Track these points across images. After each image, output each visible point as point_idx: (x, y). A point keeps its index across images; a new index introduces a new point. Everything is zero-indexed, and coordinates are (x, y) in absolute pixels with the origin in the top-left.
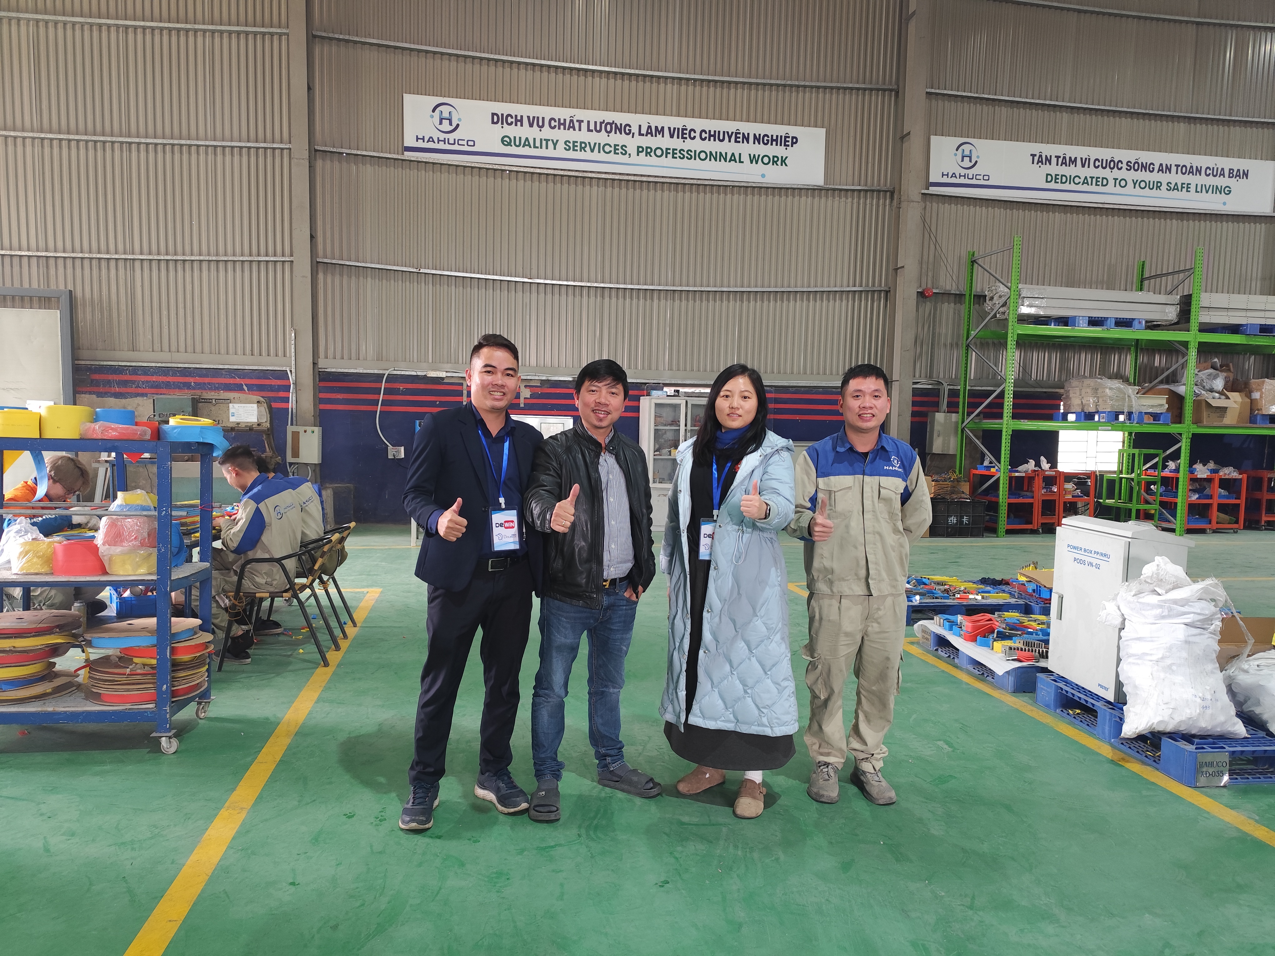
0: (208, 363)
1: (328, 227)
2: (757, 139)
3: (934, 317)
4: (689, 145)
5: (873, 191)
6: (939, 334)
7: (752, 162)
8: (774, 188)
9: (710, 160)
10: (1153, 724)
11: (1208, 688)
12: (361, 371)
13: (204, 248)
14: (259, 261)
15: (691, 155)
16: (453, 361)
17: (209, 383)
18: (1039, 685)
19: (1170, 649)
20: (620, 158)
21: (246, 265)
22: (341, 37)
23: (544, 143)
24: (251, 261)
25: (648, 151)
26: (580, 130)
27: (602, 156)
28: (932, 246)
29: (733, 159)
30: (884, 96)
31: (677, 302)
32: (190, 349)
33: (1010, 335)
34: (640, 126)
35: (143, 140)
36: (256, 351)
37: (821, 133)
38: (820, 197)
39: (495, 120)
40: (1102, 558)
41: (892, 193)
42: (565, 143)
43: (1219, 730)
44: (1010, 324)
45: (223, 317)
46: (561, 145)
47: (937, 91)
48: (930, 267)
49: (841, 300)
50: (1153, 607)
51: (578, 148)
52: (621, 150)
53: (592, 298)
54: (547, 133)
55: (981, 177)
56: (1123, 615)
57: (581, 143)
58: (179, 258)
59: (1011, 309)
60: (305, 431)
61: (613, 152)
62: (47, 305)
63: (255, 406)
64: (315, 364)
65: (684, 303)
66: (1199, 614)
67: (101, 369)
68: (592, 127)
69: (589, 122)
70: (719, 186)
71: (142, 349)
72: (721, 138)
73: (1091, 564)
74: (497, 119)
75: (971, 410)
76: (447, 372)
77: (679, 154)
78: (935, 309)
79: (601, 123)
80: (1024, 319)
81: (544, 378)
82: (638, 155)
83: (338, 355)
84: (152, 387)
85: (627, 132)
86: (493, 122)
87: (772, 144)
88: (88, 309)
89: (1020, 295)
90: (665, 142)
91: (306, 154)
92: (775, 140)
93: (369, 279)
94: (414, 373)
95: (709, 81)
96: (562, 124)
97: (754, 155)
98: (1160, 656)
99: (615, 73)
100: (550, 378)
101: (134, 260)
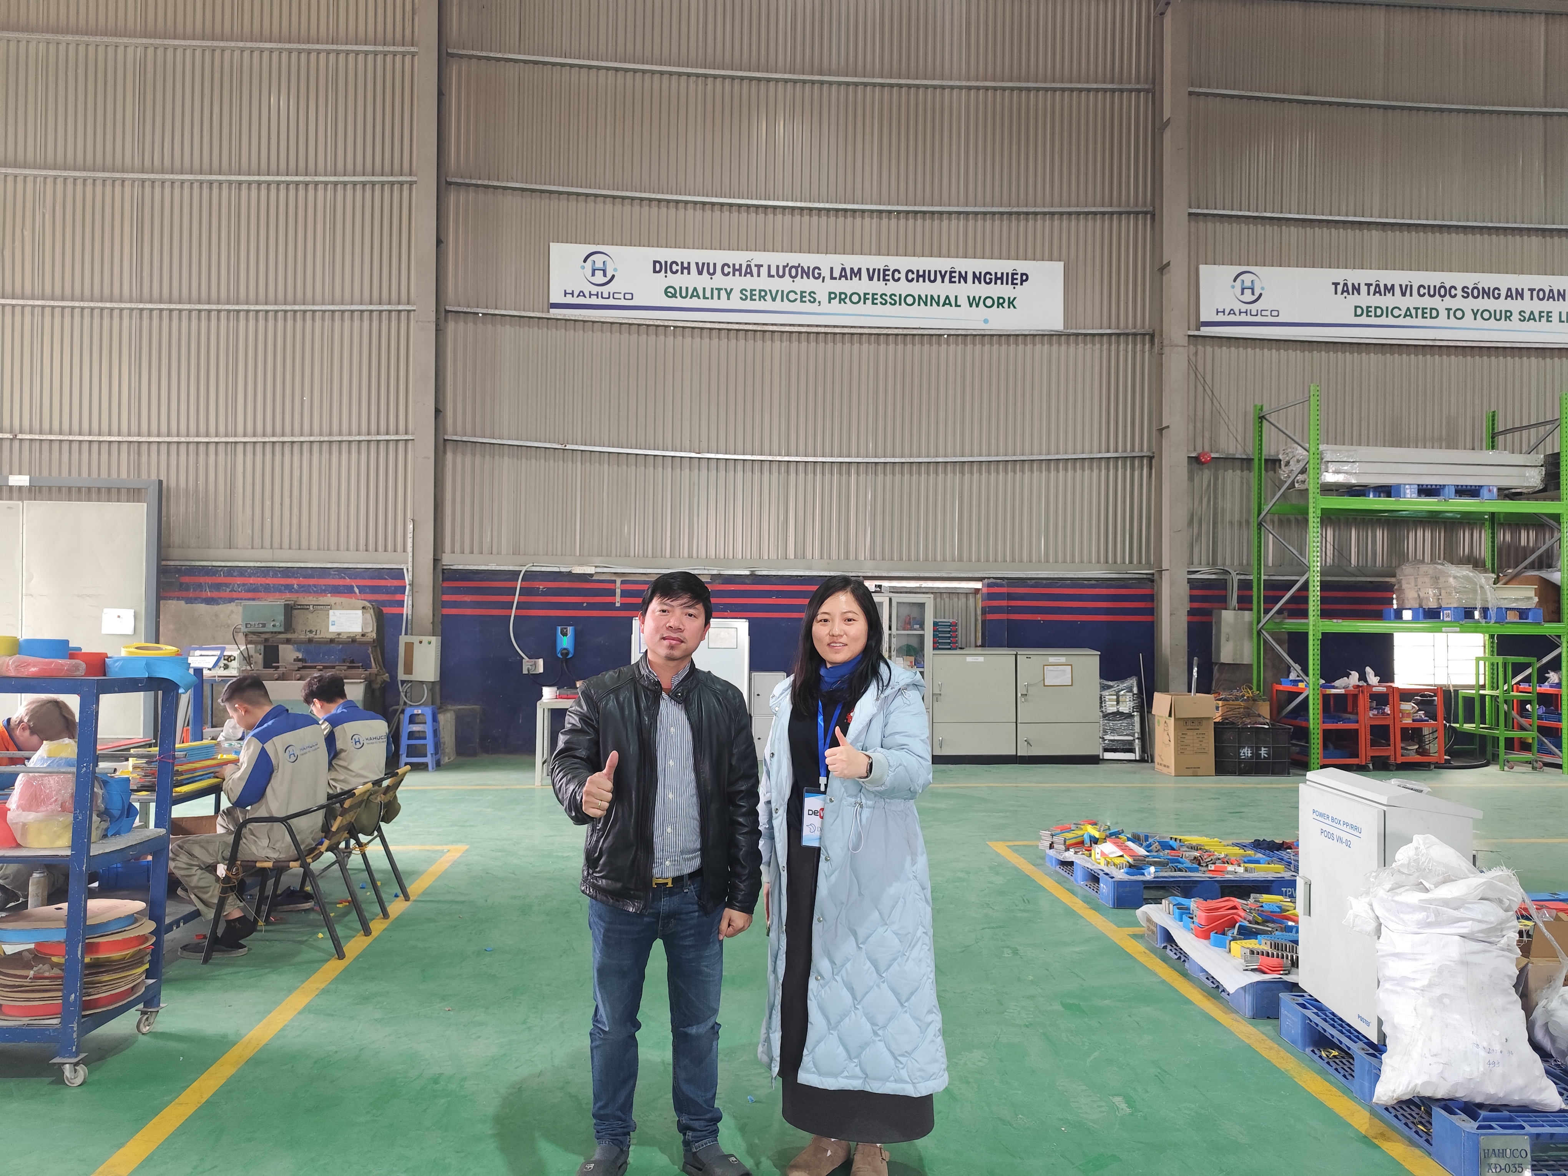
0: (315, 562)
1: (459, 398)
2: (977, 278)
3: (1215, 489)
4: (892, 288)
5: (1127, 335)
6: (1223, 509)
7: (971, 305)
8: (1000, 335)
9: (919, 305)
10: (1416, 1086)
11: (1497, 1033)
12: (493, 568)
13: (316, 428)
14: (378, 441)
15: (895, 300)
16: (604, 553)
17: (315, 586)
18: (1283, 1011)
19: (1440, 971)
20: (807, 307)
21: (364, 446)
22: (479, 182)
23: (716, 293)
24: (369, 441)
25: (842, 298)
26: (759, 276)
27: (786, 306)
28: (1208, 401)
29: (947, 302)
30: (1137, 220)
31: (880, 477)
32: (295, 545)
33: (1311, 510)
34: (832, 269)
35: (252, 307)
36: (371, 546)
37: (1058, 267)
38: (1060, 344)
39: (658, 269)
40: (1352, 831)
41: (1152, 337)
42: (741, 292)
43: (1517, 1098)
44: (1311, 495)
45: (334, 507)
46: (736, 294)
47: (1205, 211)
48: (1207, 425)
49: (1091, 469)
50: (1414, 909)
51: (757, 297)
52: (808, 298)
53: (775, 475)
54: (719, 280)
55: (1268, 313)
56: (1378, 918)
57: (760, 291)
58: (286, 439)
59: (1311, 476)
60: (421, 642)
61: (799, 300)
62: (136, 497)
63: (360, 612)
64: (436, 561)
65: (889, 477)
66: (1480, 921)
67: (193, 571)
68: (773, 272)
69: (769, 266)
70: (931, 335)
71: (239, 546)
72: (932, 278)
73: (1340, 839)
74: (659, 267)
75: (1269, 606)
76: (596, 567)
77: (880, 300)
78: (1216, 479)
79: (784, 267)
80: (1329, 489)
81: (715, 572)
82: (830, 302)
83: (467, 549)
84: (249, 591)
85: (817, 275)
86: (655, 271)
87: (996, 283)
88: (182, 501)
89: (1322, 459)
90: (863, 285)
91: (433, 317)
92: (999, 278)
93: (506, 458)
94: (557, 570)
95: (916, 213)
96: (737, 270)
97: (974, 297)
98: (1426, 982)
99: (802, 209)
100: (722, 572)
101: (236, 443)
